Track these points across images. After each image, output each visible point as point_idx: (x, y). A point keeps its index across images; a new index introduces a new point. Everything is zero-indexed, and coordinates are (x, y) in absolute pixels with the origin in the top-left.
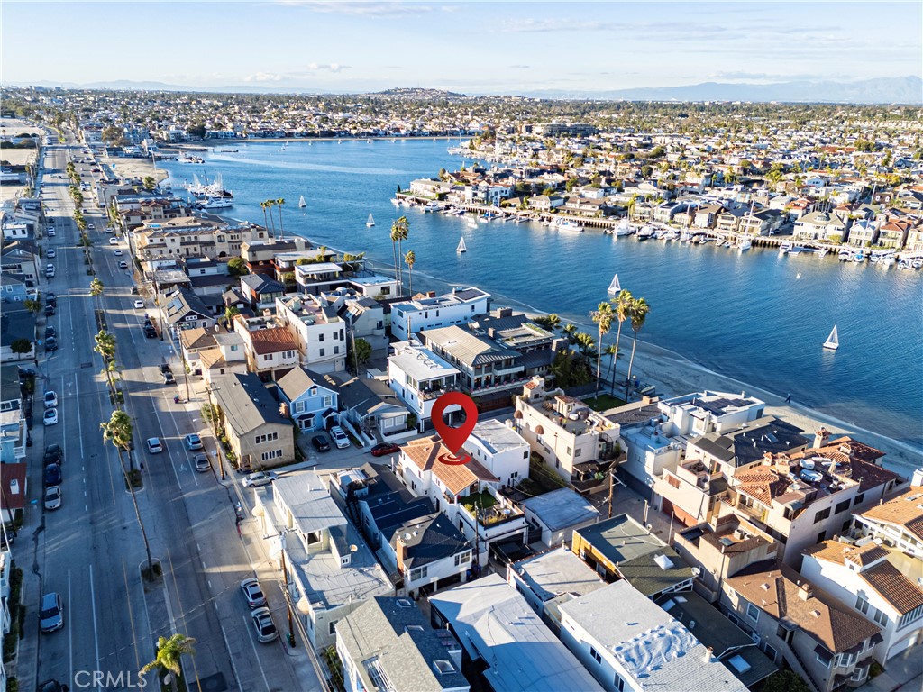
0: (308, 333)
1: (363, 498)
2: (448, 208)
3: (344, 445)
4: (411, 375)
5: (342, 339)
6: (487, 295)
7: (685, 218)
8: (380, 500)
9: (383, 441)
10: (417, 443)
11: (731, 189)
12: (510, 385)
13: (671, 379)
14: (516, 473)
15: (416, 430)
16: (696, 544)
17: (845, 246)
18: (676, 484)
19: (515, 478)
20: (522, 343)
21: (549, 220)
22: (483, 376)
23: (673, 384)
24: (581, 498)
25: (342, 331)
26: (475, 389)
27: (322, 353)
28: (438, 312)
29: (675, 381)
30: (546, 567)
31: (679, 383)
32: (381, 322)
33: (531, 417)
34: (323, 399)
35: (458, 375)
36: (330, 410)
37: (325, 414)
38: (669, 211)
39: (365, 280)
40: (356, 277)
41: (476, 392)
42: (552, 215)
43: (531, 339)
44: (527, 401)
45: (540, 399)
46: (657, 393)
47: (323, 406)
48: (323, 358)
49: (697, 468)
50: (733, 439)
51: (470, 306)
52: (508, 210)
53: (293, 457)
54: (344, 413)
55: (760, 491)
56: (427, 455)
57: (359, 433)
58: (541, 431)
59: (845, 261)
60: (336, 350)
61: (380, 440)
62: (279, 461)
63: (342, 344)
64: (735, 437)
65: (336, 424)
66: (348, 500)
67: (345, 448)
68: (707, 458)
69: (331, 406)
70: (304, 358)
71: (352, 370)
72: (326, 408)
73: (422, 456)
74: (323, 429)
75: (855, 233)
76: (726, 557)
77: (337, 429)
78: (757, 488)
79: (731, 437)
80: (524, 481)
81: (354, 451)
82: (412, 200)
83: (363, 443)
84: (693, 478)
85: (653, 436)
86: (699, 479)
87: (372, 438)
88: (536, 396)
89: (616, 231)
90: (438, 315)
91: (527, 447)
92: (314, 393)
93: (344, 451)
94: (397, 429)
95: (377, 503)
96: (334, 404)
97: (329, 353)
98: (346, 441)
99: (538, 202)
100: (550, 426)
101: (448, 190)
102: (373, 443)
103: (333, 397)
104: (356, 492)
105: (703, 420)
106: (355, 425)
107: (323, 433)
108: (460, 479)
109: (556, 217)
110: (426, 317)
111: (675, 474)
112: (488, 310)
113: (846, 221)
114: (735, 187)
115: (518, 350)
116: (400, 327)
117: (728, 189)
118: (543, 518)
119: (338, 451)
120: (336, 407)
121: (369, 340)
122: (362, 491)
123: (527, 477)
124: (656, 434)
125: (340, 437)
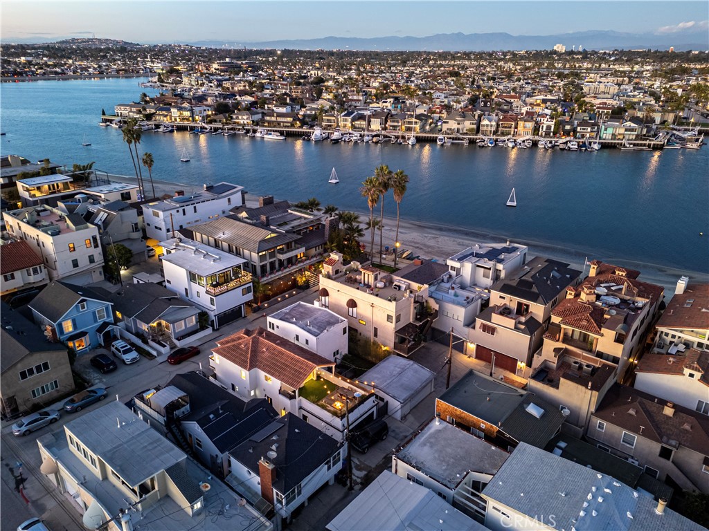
0: (55, 243)
1: (188, 417)
2: (157, 126)
3: (132, 360)
4: (195, 271)
5: (96, 246)
6: (240, 188)
7: (362, 123)
8: (211, 416)
9: (175, 346)
10: (228, 342)
11: (386, 102)
12: (294, 267)
13: (418, 243)
14: (338, 351)
15: (211, 328)
16: (555, 385)
17: (480, 136)
18: (492, 331)
19: (336, 356)
20: (296, 226)
21: (255, 131)
22: (267, 262)
23: (421, 247)
24: (411, 362)
25: (94, 238)
26: (263, 276)
27: (75, 264)
28: (195, 207)
29: (422, 244)
30: (431, 447)
31: (425, 245)
32: (136, 224)
33: (339, 293)
34: (94, 313)
35: (244, 264)
36: (106, 324)
37: (100, 330)
38: (349, 119)
39: (101, 188)
40: (90, 187)
41: (265, 279)
42: (256, 128)
43: (303, 221)
44: (328, 276)
45: (340, 274)
46: (414, 256)
47: (96, 321)
48: (77, 270)
49: (505, 312)
50: (530, 280)
51: (226, 199)
52: (213, 125)
53: (73, 386)
54: (121, 324)
55: (584, 323)
56: (247, 353)
57: (146, 342)
58: (352, 304)
59: (483, 146)
60: (91, 259)
61: (173, 347)
62: (55, 395)
63: (97, 253)
64: (532, 277)
65: (115, 338)
66: (168, 424)
67: (134, 362)
68: (512, 302)
69: (105, 319)
70: (55, 274)
71: (113, 278)
72: (100, 322)
73: (241, 354)
74: (100, 346)
75: (483, 126)
76: (594, 392)
77: (119, 344)
78: (581, 320)
79: (528, 278)
80: (345, 357)
81: (146, 362)
82: (120, 122)
83: (154, 353)
84: (510, 323)
85: (450, 291)
86: (516, 323)
87: (164, 346)
88: (337, 272)
89: (313, 137)
90: (195, 212)
91: (345, 324)
92: (83, 307)
93: (135, 366)
94: (190, 331)
95: (210, 420)
96: (108, 316)
97: (84, 263)
98: (134, 354)
99: (240, 117)
100: (362, 297)
101: (153, 111)
102: (166, 351)
103: (107, 308)
104: (177, 412)
105: (490, 269)
106: (140, 335)
107: (102, 351)
108: (296, 371)
109: (259, 129)
110: (184, 214)
111: (490, 321)
112: (244, 202)
113: (476, 117)
114: (389, 100)
115: (294, 232)
116: (156, 227)
117: (384, 102)
118: (388, 391)
119: (127, 368)
120: (111, 319)
121: (126, 244)
122: (183, 409)
123: (347, 352)
124: (453, 288)
125: (126, 352)
